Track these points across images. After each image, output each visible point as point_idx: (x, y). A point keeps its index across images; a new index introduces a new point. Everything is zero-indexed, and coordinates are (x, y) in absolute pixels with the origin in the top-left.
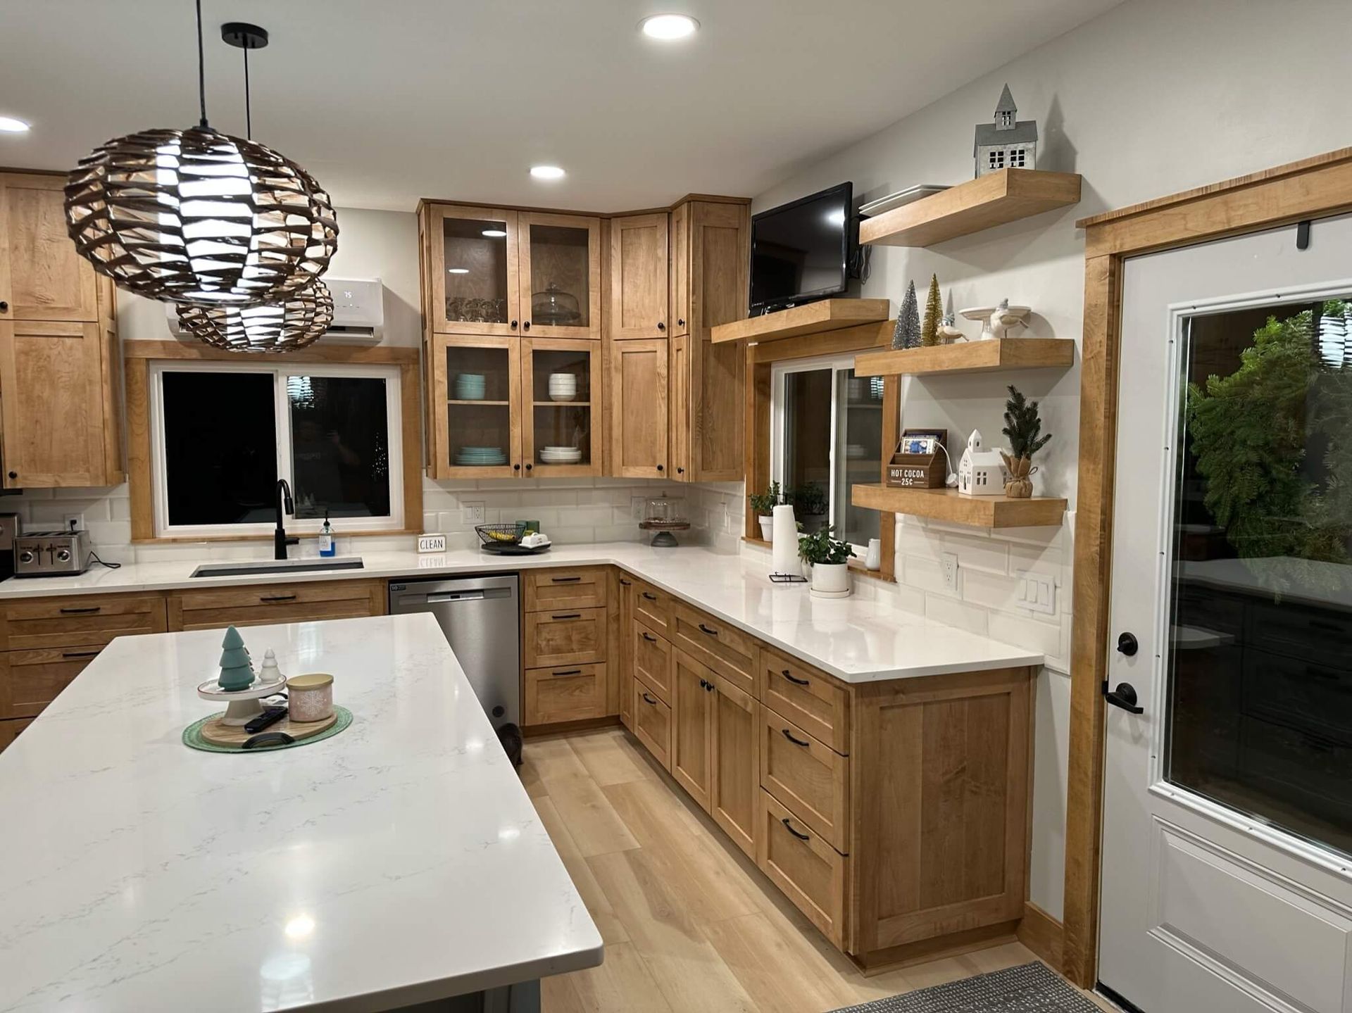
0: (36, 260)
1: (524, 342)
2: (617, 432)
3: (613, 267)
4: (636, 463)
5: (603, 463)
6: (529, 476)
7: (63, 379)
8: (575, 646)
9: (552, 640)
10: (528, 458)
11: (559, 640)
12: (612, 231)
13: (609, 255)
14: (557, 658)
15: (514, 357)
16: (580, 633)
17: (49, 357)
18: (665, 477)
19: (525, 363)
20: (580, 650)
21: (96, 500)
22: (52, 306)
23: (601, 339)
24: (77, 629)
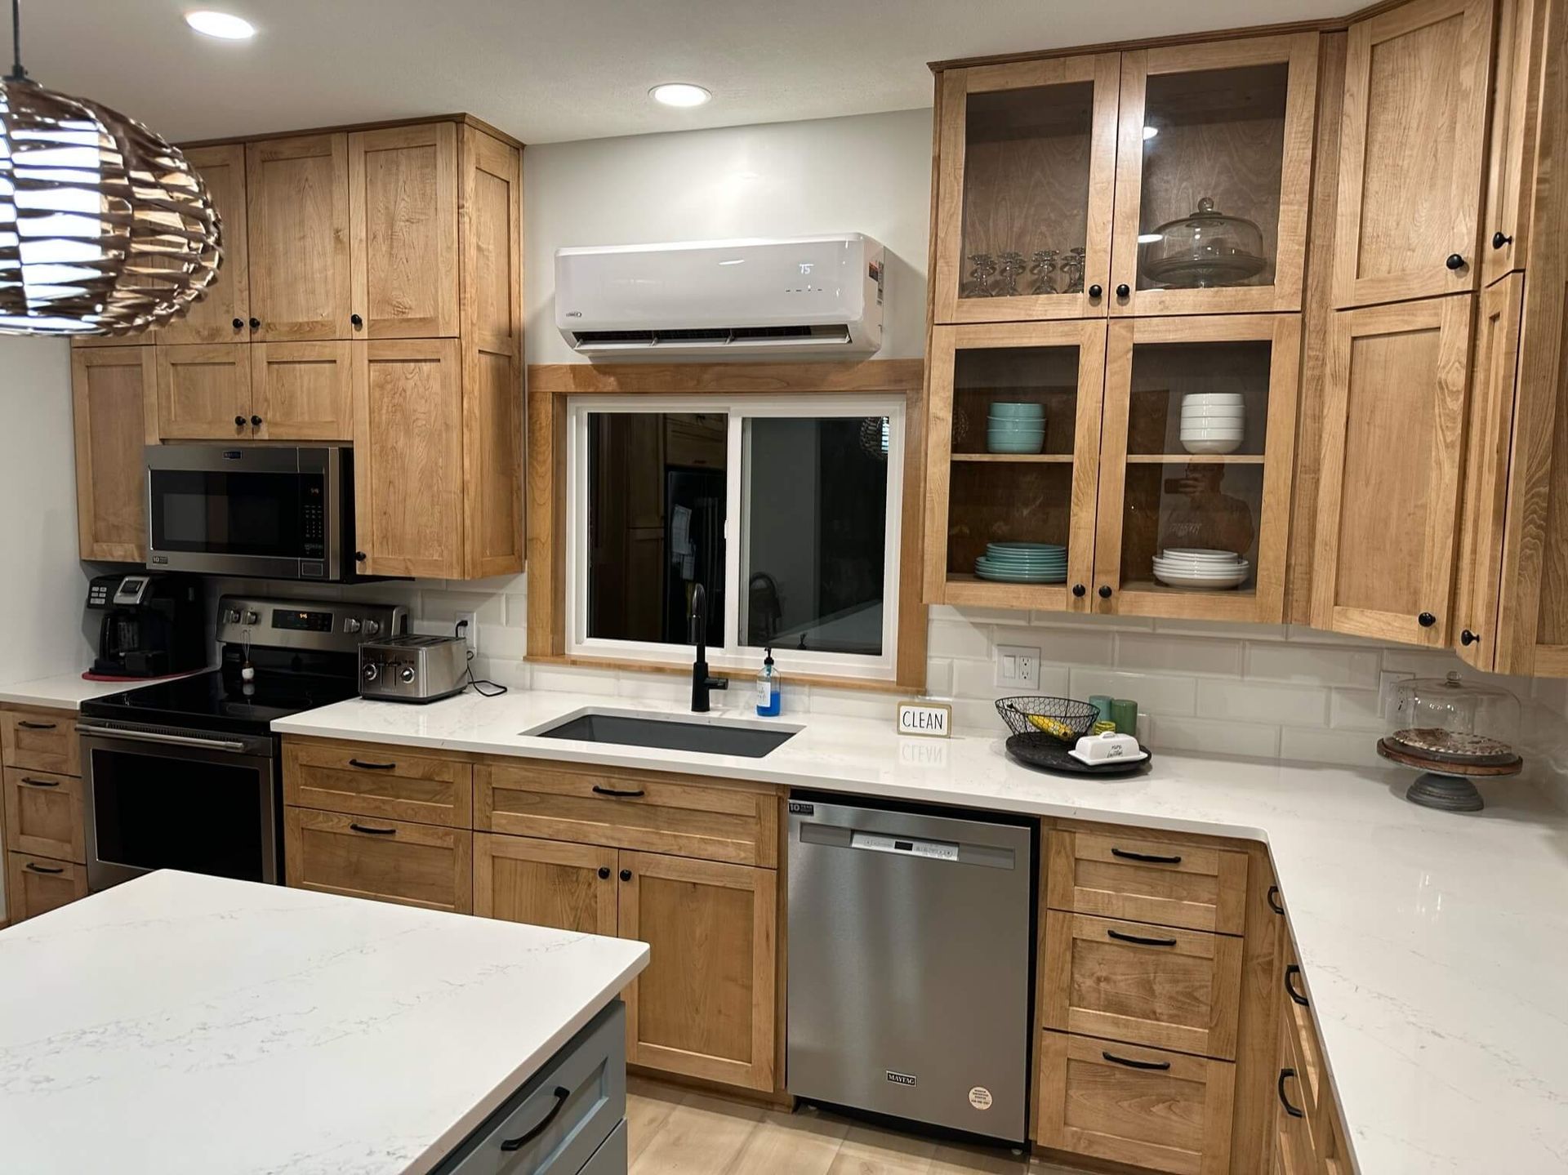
0: (394, 251)
1: (1117, 328)
2: (1326, 523)
3: (1345, 140)
4: (1367, 602)
5: (1287, 592)
6: (1107, 610)
7: (420, 423)
8: (1160, 1007)
9: (1107, 979)
10: (1107, 572)
11: (1124, 982)
12: (1349, 57)
13: (1339, 112)
14: (1116, 1023)
15: (1090, 363)
16: (1176, 981)
17: (404, 390)
18: (1440, 644)
19: (1112, 375)
20: (1172, 1018)
21: (491, 595)
22: (409, 316)
23: (1303, 311)
24: (370, 792)
